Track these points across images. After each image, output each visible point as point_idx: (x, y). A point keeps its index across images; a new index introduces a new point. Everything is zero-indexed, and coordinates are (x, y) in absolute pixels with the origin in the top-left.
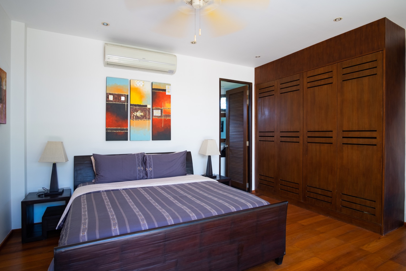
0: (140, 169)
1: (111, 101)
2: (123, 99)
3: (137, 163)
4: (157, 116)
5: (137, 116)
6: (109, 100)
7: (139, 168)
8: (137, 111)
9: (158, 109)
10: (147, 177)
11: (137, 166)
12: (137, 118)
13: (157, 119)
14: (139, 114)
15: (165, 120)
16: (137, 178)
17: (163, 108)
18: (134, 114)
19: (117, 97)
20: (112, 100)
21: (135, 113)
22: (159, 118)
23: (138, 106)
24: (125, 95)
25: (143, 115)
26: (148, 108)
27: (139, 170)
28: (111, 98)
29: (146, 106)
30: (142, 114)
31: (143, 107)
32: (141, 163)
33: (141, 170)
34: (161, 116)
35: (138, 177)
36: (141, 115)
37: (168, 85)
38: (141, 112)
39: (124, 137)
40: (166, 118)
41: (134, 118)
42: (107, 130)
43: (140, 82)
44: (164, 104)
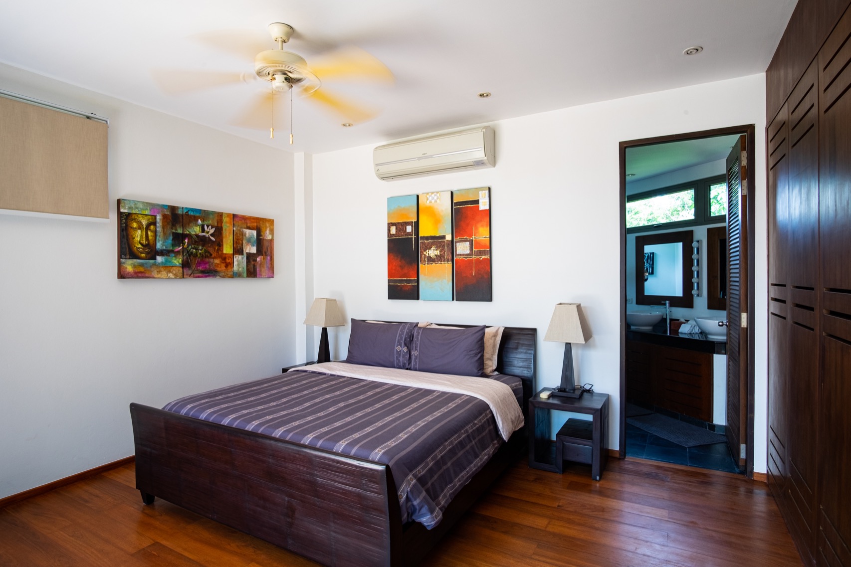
0: (400, 351)
1: (393, 235)
2: (409, 229)
3: (397, 339)
4: (463, 255)
5: (430, 257)
6: (391, 234)
7: (398, 348)
8: (430, 248)
9: (466, 241)
10: (409, 367)
11: (396, 345)
12: (430, 260)
13: (462, 260)
14: (433, 252)
15: (477, 260)
16: (396, 365)
17: (473, 237)
18: (425, 253)
19: (401, 226)
20: (395, 233)
21: (427, 251)
22: (466, 258)
23: (431, 240)
24: (412, 222)
25: (439, 254)
26: (447, 241)
27: (399, 353)
28: (393, 230)
29: (444, 237)
30: (438, 252)
31: (437, 240)
32: (403, 340)
33: (402, 351)
34: (471, 254)
35: (395, 363)
36: (436, 255)
37: (482, 191)
38: (436, 250)
39: (413, 293)
40: (481, 258)
41: (424, 260)
42: (389, 282)
43: (435, 195)
44: (476, 228)
